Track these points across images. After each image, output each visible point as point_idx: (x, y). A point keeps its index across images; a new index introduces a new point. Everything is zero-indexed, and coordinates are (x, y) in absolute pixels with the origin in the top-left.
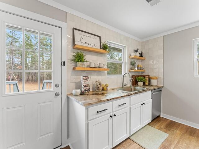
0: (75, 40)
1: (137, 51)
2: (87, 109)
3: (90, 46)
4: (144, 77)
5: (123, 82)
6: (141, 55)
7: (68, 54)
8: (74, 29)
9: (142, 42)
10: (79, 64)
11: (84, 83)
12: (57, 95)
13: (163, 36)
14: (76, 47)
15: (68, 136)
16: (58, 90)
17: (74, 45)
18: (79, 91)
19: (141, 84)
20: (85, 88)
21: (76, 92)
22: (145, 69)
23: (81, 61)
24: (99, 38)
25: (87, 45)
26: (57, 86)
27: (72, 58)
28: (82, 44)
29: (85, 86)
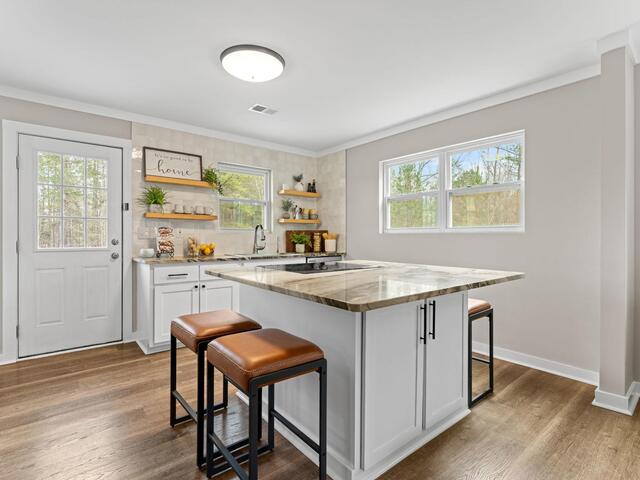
0: (147, 167)
1: (298, 179)
2: (152, 269)
3: (177, 176)
4: (312, 234)
5: (255, 242)
6: (312, 188)
7: (135, 191)
8: (145, 148)
9: (318, 159)
10: (153, 206)
11: (160, 239)
12: (114, 257)
13: (346, 150)
14: (148, 178)
15: (134, 328)
16: (117, 249)
17: (145, 176)
18: (151, 251)
19: (300, 248)
20: (162, 247)
21: (146, 252)
22: (322, 218)
23: (155, 203)
24: (198, 159)
25: (171, 175)
26: (114, 243)
27: (141, 197)
28: (160, 174)
29: (162, 244)
